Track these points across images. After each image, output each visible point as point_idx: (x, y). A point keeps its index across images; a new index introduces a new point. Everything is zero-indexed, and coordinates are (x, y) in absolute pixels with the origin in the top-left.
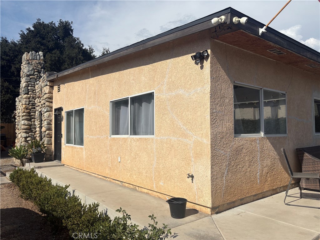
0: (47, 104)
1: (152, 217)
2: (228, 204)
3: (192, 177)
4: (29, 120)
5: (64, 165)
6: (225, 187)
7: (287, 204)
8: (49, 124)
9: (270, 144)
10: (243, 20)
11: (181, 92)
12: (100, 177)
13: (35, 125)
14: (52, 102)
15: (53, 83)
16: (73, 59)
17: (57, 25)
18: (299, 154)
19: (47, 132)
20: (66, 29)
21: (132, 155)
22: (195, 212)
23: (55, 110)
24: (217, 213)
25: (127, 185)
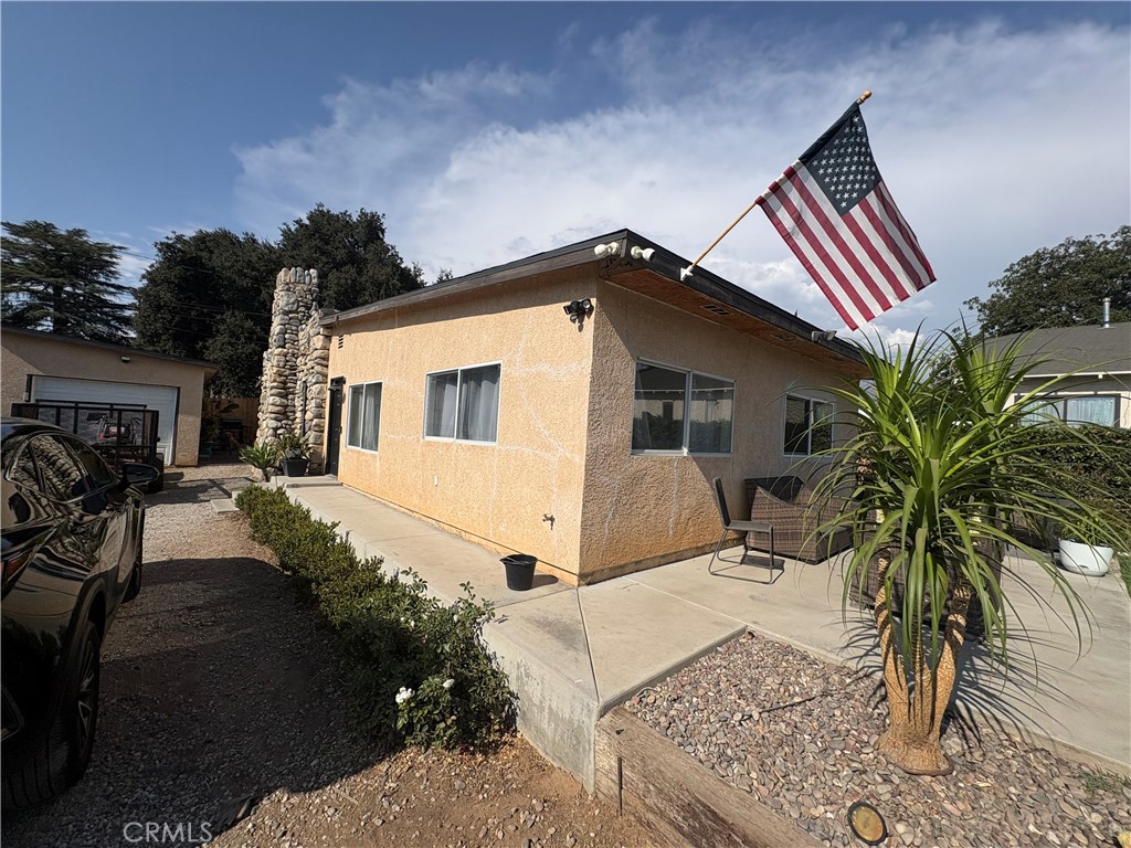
0: (318, 368)
1: (465, 586)
2: (610, 569)
3: (552, 519)
4: (285, 396)
5: (342, 485)
6: (607, 540)
7: (713, 574)
8: (320, 406)
9: (698, 469)
10: (647, 253)
11: (545, 368)
12: (403, 510)
13: (294, 406)
14: (327, 366)
15: (331, 330)
16: (380, 285)
17: (355, 218)
18: (749, 487)
19: (315, 420)
20: (372, 227)
21: (459, 475)
22: (553, 580)
23: (332, 380)
24: (589, 584)
25: (446, 527)
